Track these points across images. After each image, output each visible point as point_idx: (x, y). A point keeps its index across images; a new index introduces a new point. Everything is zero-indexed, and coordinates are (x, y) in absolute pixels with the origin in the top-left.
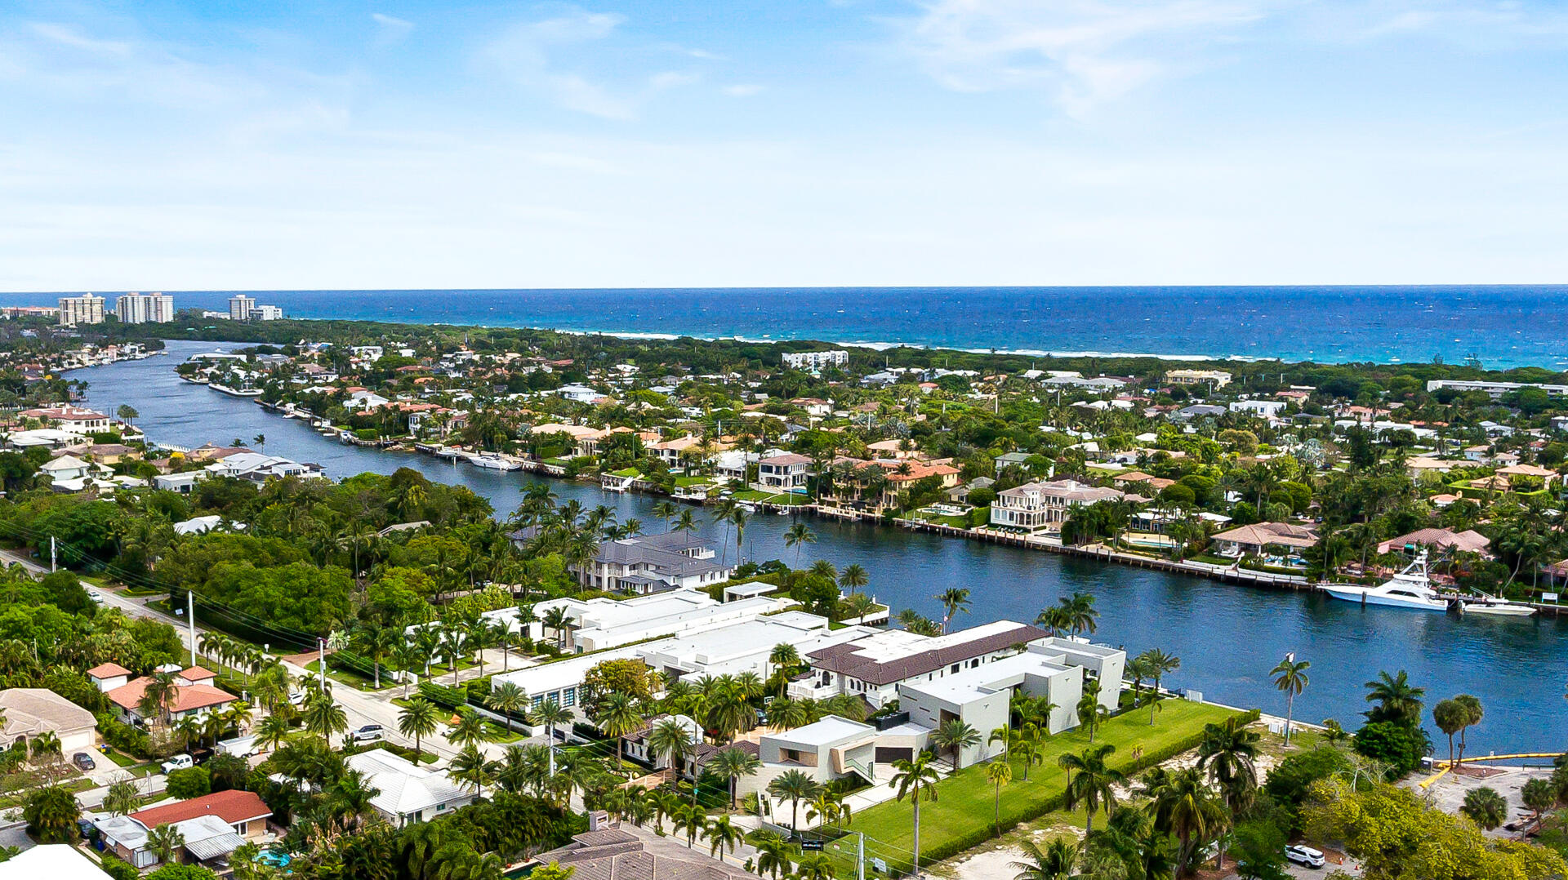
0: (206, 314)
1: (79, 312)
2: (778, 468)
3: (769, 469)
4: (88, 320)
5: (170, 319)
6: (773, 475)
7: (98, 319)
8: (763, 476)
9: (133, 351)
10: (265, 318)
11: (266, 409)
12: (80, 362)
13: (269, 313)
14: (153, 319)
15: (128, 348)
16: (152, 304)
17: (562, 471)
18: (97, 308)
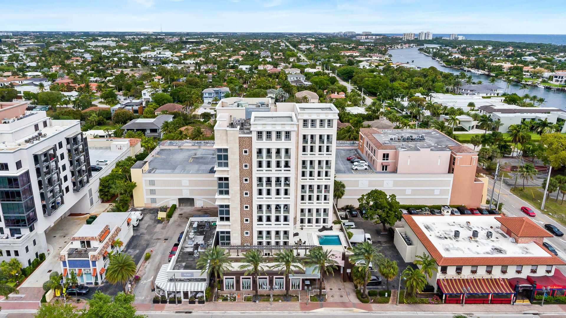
0: (443, 38)
1: (408, 37)
2: (560, 77)
3: (556, 77)
4: (410, 39)
5: (431, 39)
6: (557, 79)
7: (413, 39)
8: (554, 79)
9: (413, 46)
10: (459, 39)
11: (433, 59)
12: (397, 47)
13: (460, 38)
14: (426, 39)
15: (412, 45)
16: (427, 35)
17: (494, 75)
18: (413, 36)
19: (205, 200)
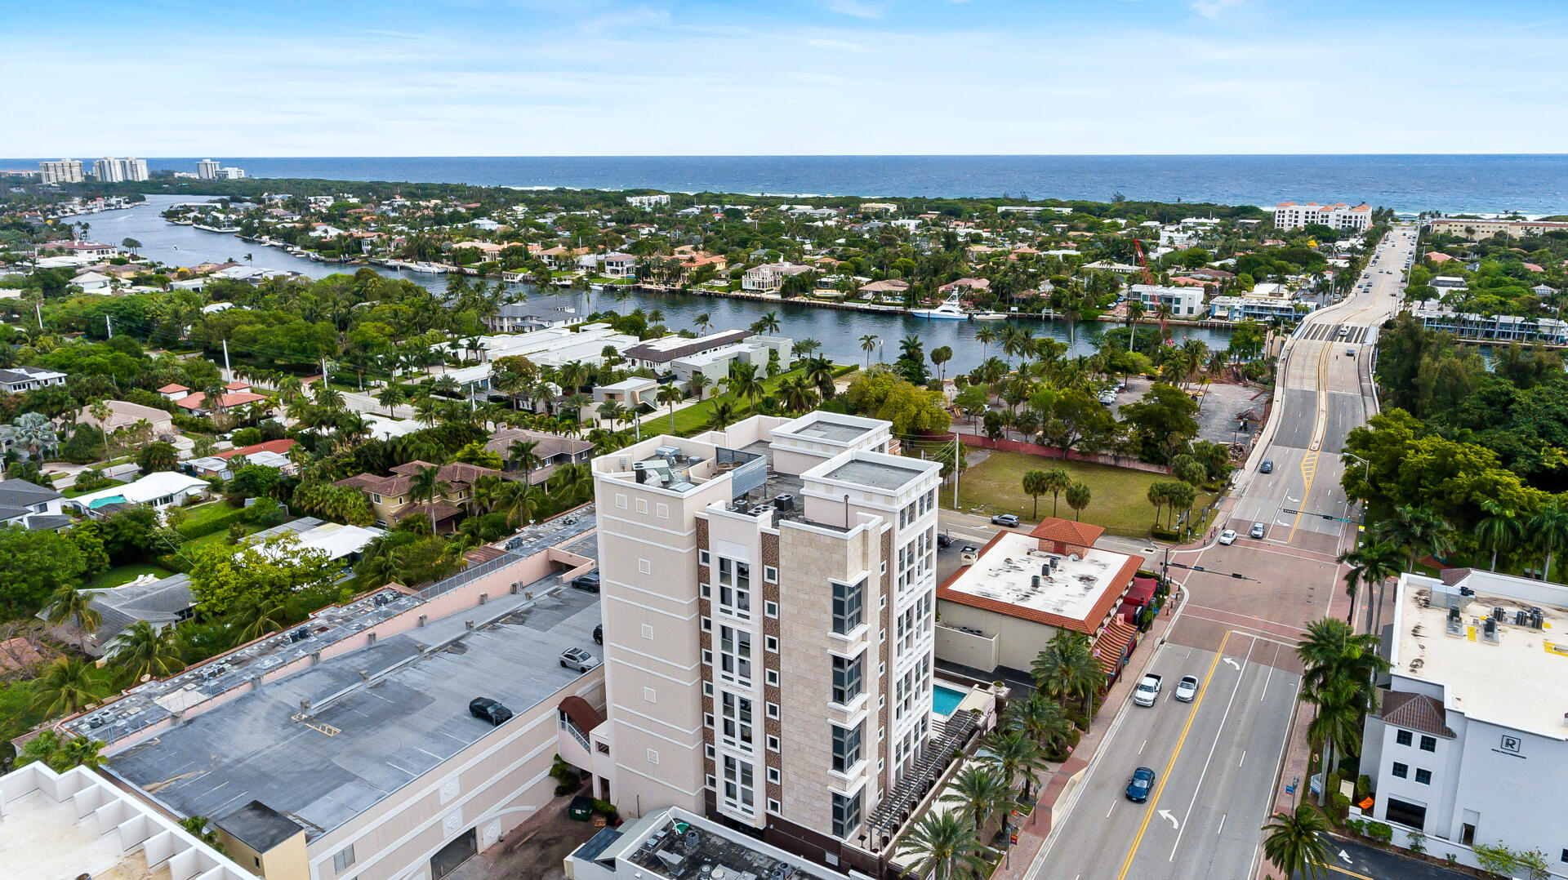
1: (60, 173)
2: (616, 263)
3: (611, 264)
4: (69, 180)
5: (146, 178)
6: (614, 268)
7: (78, 179)
8: (608, 268)
9: (118, 202)
10: (231, 177)
11: (247, 240)
13: (233, 174)
14: (130, 178)
15: (113, 200)
16: (128, 167)
17: (475, 272)
18: (76, 170)
19: (503, 812)
